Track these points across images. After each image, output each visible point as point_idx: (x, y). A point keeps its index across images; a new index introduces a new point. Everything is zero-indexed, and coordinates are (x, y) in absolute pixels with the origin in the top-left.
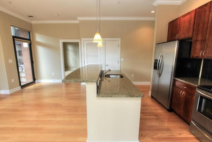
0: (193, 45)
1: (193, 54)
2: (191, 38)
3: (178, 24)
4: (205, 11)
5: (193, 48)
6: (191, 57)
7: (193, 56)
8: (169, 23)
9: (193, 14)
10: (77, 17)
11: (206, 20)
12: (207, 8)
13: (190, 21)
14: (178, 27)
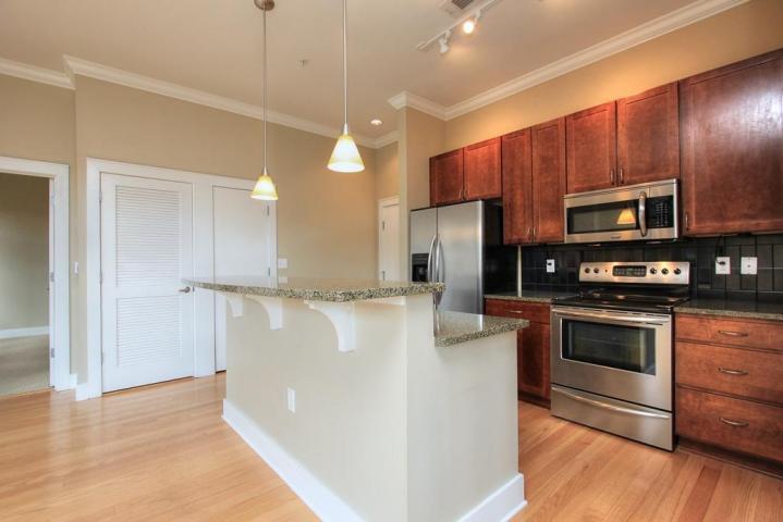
0: (506, 213)
1: (509, 234)
2: (500, 199)
3: (461, 162)
4: (522, 145)
5: (506, 222)
6: (506, 242)
7: (510, 240)
8: (430, 159)
9: (496, 148)
10: (65, 56)
11: (528, 163)
12: (525, 139)
13: (491, 160)
14: (461, 170)
